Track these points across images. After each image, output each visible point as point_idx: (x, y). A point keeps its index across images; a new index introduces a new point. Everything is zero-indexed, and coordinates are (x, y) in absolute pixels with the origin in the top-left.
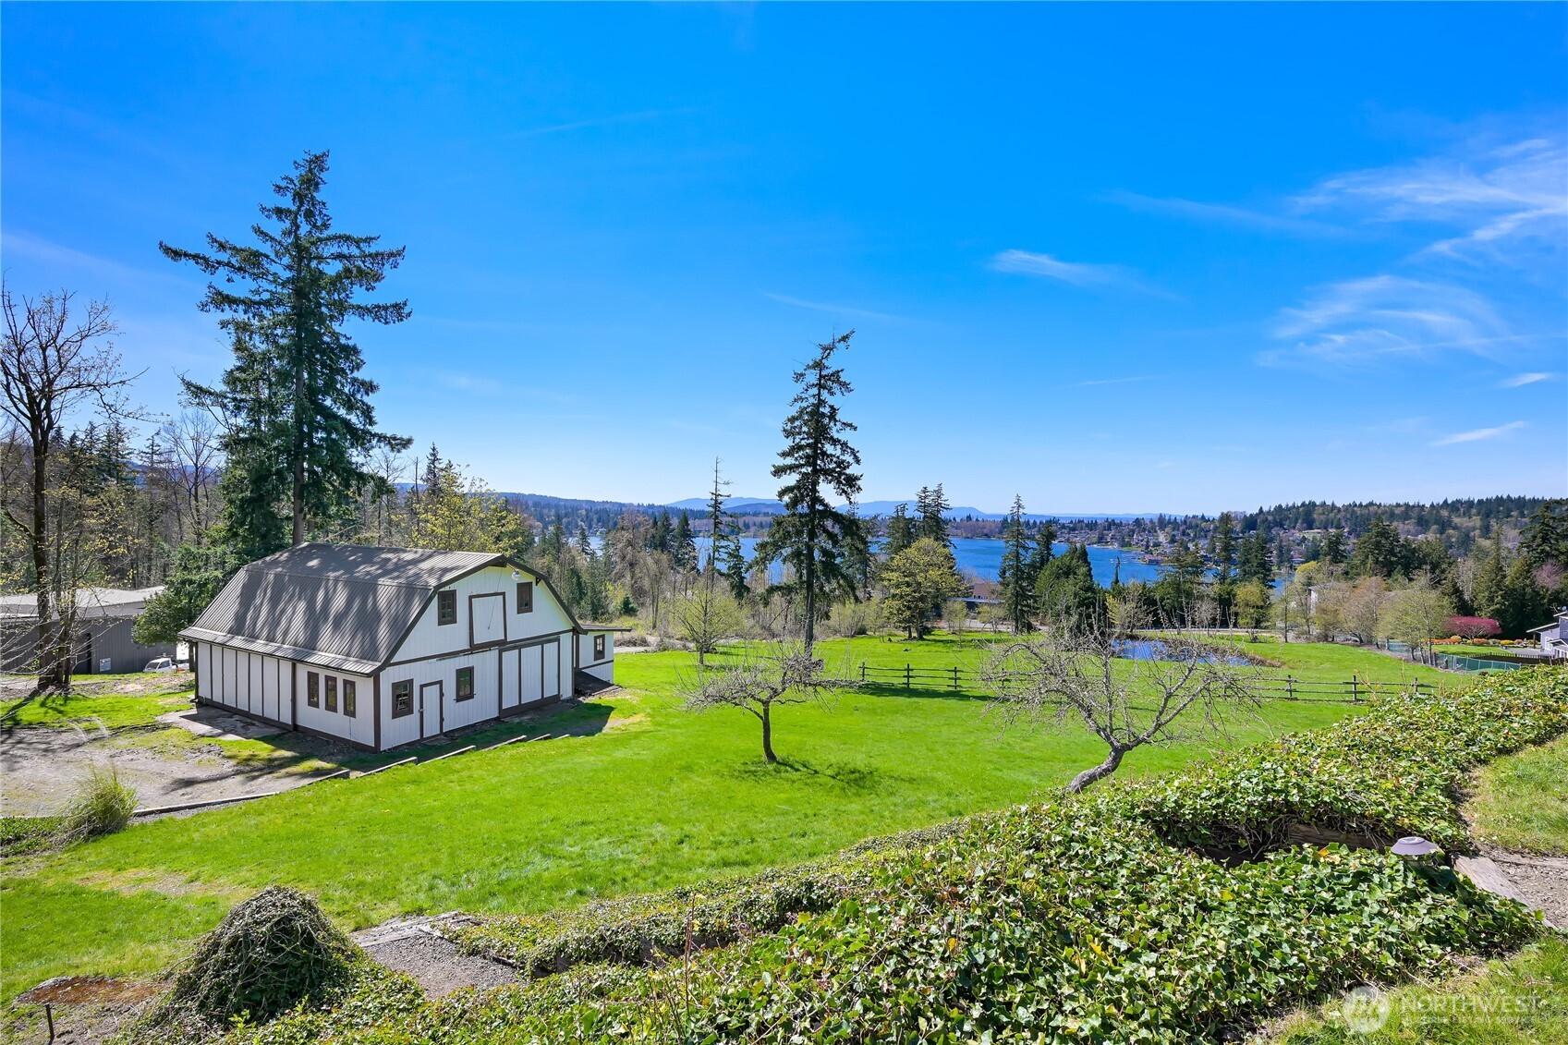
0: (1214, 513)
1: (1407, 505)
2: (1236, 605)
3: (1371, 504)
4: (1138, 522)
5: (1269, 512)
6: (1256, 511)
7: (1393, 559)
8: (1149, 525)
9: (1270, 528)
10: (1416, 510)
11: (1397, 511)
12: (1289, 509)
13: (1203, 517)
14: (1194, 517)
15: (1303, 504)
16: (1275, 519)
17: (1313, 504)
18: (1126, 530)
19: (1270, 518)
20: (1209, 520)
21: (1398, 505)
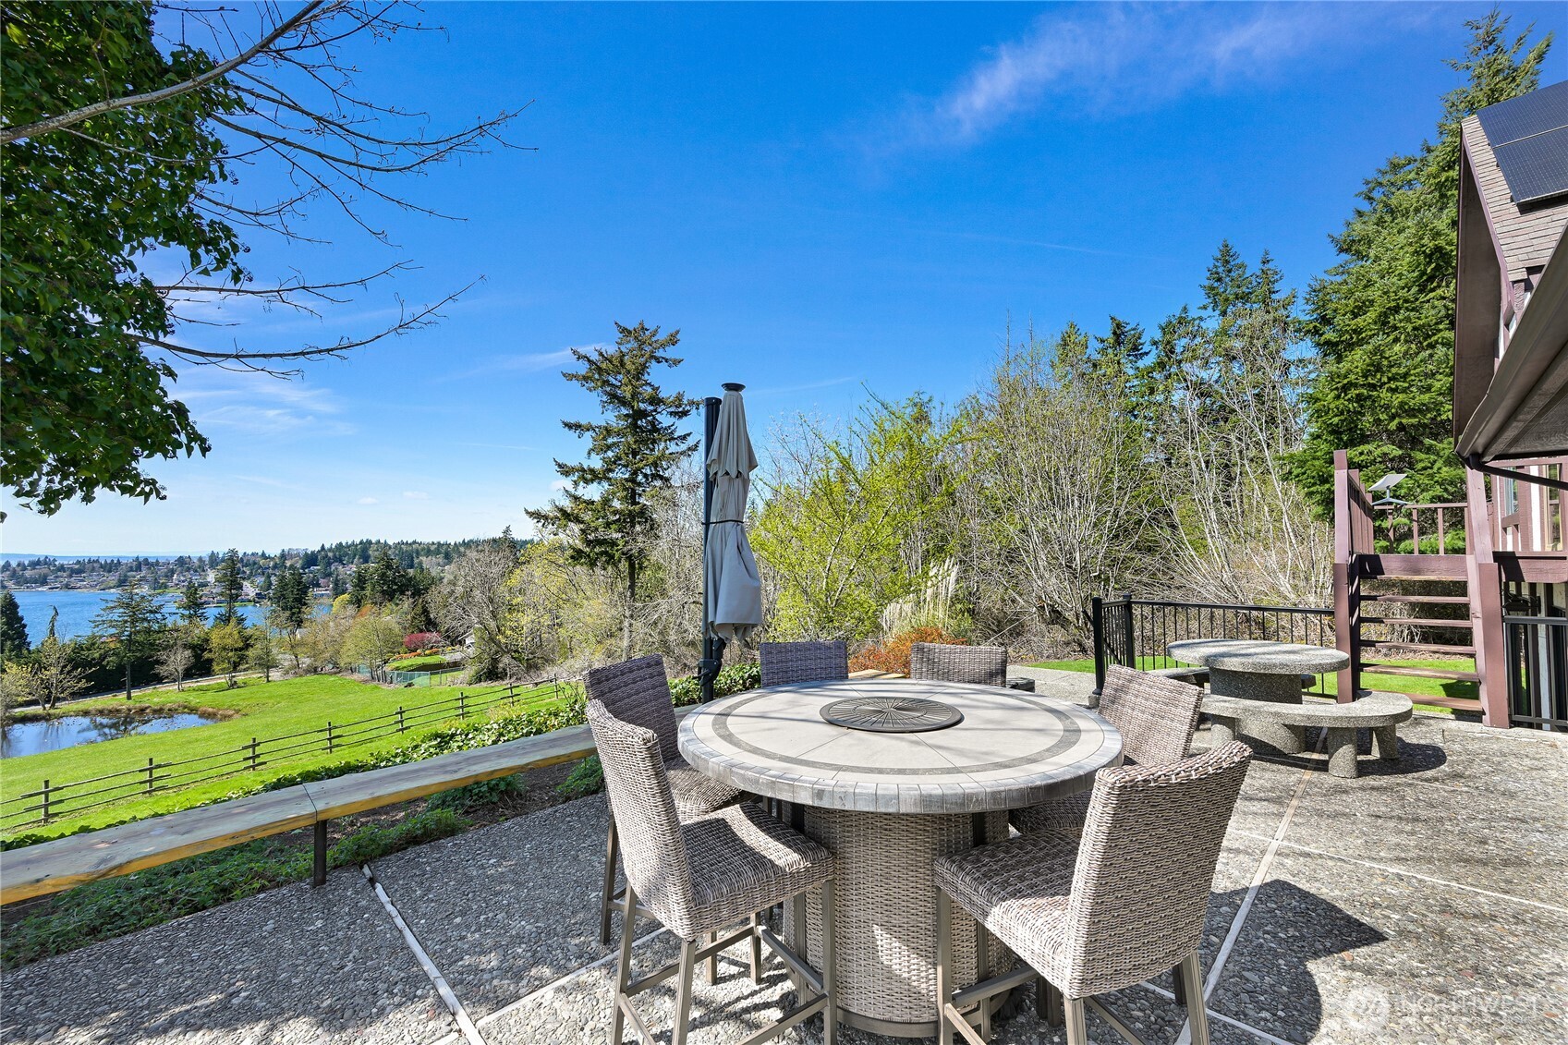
0: (274, 551)
1: (439, 543)
2: (210, 651)
3: (415, 542)
4: (181, 561)
5: (330, 550)
6: (318, 548)
7: (395, 587)
8: (197, 563)
9: (329, 564)
10: (445, 547)
11: (433, 548)
12: (348, 546)
13: (263, 554)
14: (253, 554)
15: (361, 543)
16: (335, 556)
17: (369, 542)
18: (164, 570)
19: (330, 554)
20: (269, 557)
21: (433, 543)
